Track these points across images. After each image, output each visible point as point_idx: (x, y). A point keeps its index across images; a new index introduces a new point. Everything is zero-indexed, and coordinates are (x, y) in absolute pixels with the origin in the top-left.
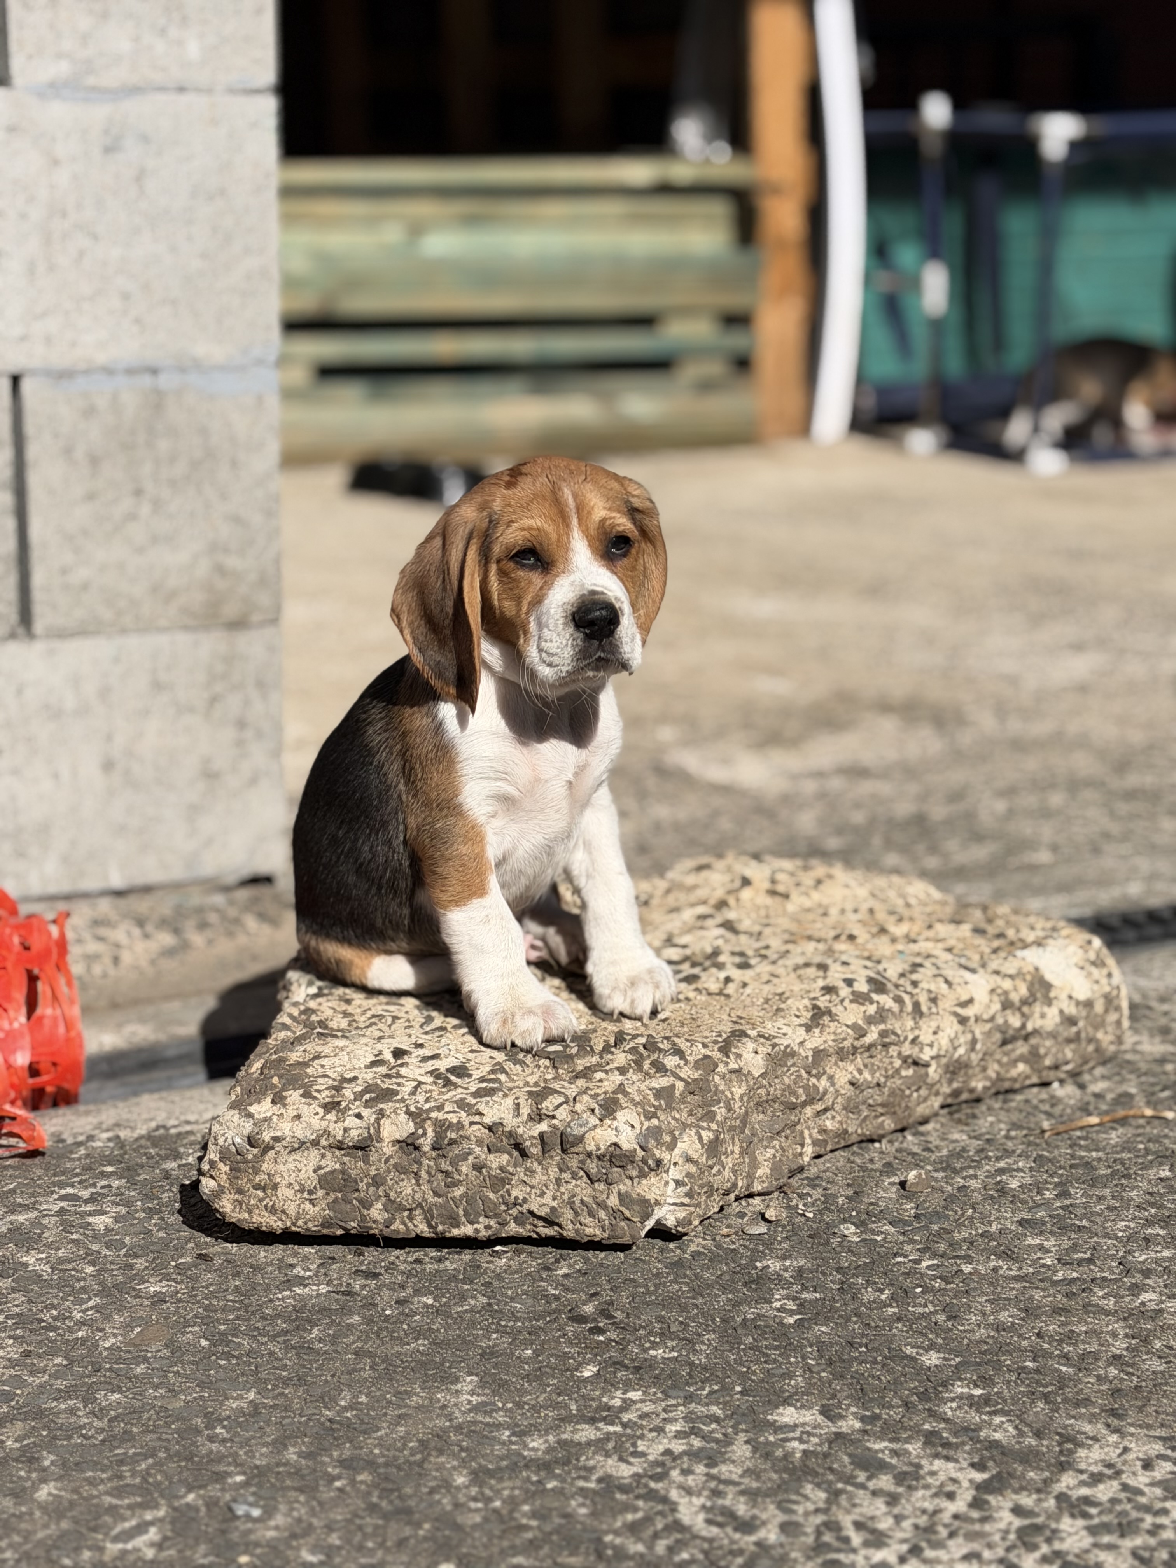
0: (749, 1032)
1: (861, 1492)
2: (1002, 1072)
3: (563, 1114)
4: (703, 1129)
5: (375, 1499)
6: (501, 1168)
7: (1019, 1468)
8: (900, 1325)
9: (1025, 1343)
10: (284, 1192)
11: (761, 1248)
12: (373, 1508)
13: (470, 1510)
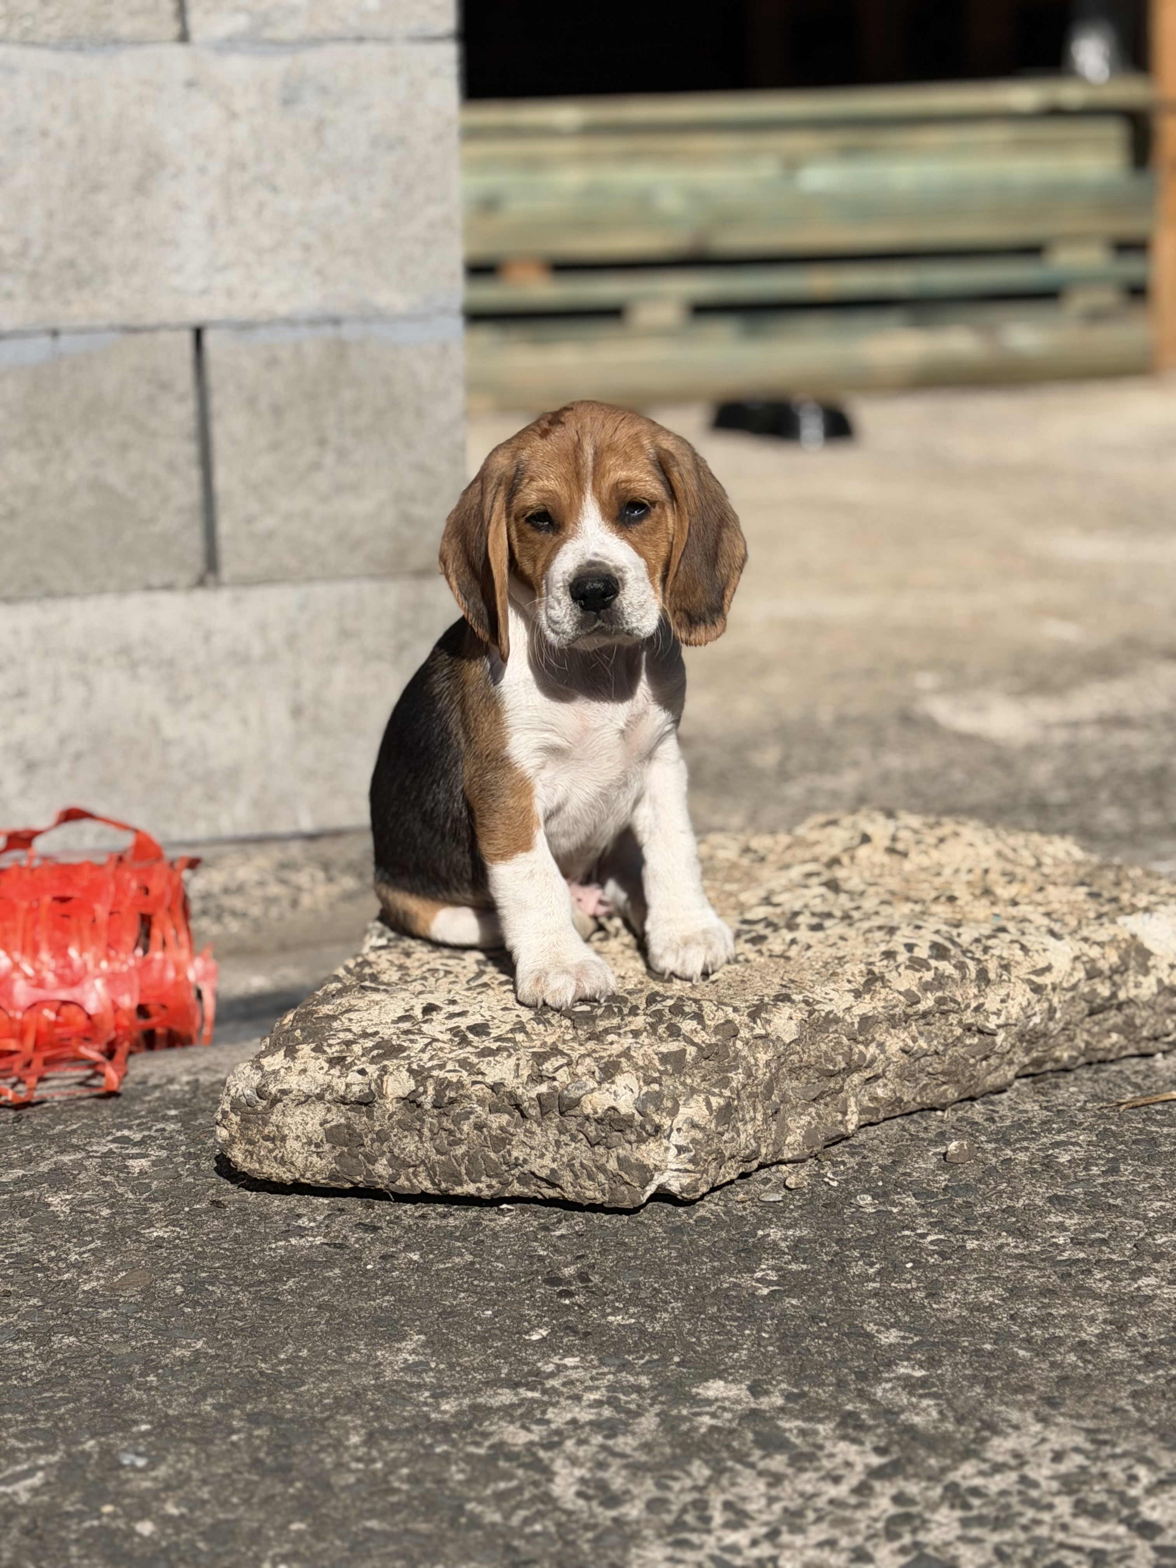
0: (794, 997)
1: (748, 1472)
2: (1094, 1042)
3: (563, 1076)
4: (714, 1094)
5: (262, 1455)
6: (501, 1128)
7: (922, 1452)
8: (873, 1301)
9: (994, 1324)
10: (291, 1144)
11: (770, 1215)
12: (256, 1463)
13: (350, 1470)
